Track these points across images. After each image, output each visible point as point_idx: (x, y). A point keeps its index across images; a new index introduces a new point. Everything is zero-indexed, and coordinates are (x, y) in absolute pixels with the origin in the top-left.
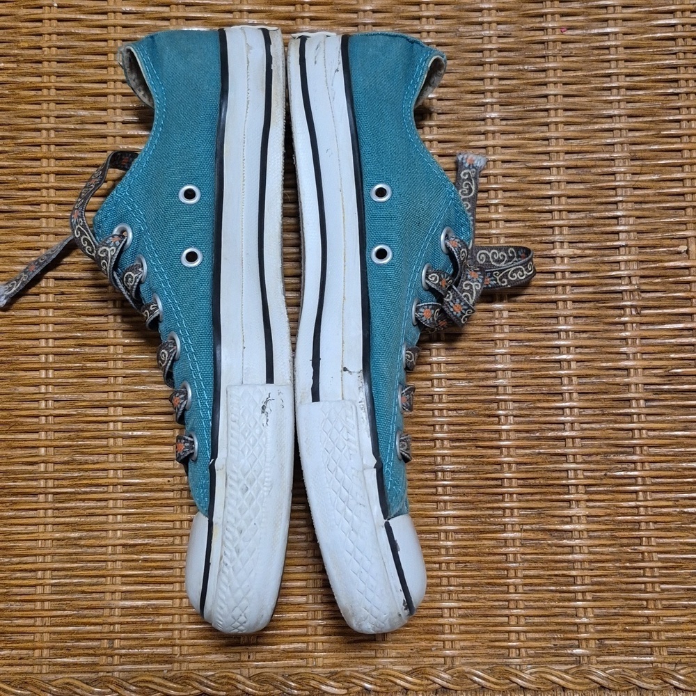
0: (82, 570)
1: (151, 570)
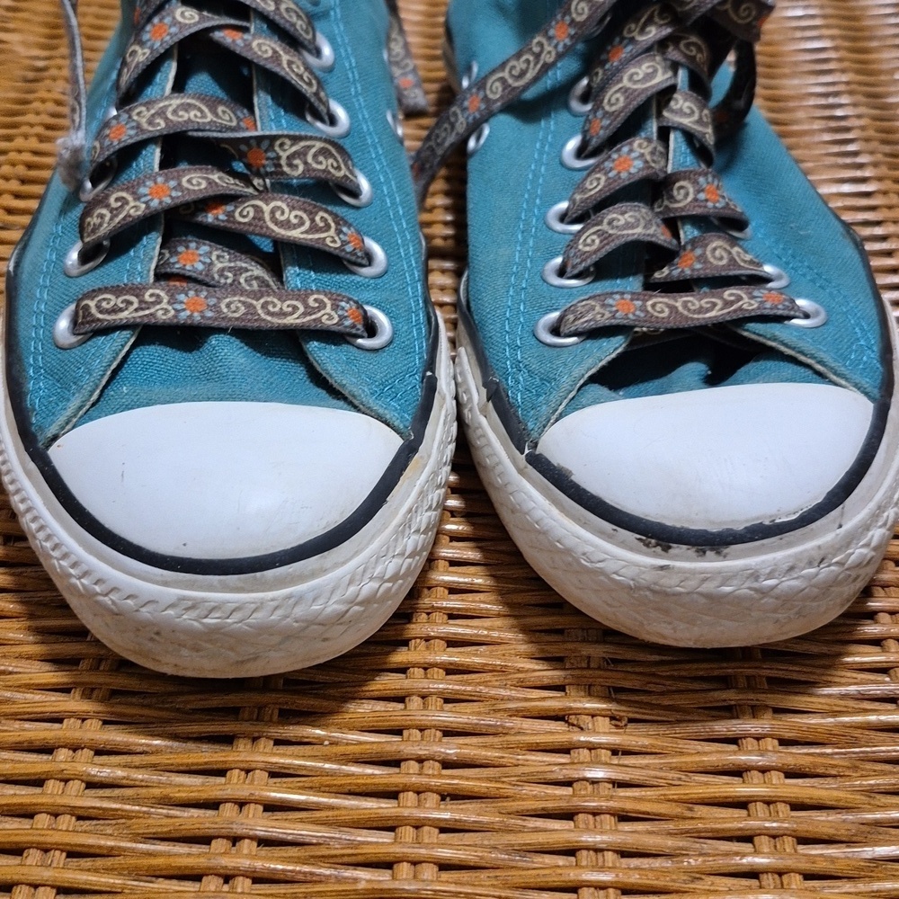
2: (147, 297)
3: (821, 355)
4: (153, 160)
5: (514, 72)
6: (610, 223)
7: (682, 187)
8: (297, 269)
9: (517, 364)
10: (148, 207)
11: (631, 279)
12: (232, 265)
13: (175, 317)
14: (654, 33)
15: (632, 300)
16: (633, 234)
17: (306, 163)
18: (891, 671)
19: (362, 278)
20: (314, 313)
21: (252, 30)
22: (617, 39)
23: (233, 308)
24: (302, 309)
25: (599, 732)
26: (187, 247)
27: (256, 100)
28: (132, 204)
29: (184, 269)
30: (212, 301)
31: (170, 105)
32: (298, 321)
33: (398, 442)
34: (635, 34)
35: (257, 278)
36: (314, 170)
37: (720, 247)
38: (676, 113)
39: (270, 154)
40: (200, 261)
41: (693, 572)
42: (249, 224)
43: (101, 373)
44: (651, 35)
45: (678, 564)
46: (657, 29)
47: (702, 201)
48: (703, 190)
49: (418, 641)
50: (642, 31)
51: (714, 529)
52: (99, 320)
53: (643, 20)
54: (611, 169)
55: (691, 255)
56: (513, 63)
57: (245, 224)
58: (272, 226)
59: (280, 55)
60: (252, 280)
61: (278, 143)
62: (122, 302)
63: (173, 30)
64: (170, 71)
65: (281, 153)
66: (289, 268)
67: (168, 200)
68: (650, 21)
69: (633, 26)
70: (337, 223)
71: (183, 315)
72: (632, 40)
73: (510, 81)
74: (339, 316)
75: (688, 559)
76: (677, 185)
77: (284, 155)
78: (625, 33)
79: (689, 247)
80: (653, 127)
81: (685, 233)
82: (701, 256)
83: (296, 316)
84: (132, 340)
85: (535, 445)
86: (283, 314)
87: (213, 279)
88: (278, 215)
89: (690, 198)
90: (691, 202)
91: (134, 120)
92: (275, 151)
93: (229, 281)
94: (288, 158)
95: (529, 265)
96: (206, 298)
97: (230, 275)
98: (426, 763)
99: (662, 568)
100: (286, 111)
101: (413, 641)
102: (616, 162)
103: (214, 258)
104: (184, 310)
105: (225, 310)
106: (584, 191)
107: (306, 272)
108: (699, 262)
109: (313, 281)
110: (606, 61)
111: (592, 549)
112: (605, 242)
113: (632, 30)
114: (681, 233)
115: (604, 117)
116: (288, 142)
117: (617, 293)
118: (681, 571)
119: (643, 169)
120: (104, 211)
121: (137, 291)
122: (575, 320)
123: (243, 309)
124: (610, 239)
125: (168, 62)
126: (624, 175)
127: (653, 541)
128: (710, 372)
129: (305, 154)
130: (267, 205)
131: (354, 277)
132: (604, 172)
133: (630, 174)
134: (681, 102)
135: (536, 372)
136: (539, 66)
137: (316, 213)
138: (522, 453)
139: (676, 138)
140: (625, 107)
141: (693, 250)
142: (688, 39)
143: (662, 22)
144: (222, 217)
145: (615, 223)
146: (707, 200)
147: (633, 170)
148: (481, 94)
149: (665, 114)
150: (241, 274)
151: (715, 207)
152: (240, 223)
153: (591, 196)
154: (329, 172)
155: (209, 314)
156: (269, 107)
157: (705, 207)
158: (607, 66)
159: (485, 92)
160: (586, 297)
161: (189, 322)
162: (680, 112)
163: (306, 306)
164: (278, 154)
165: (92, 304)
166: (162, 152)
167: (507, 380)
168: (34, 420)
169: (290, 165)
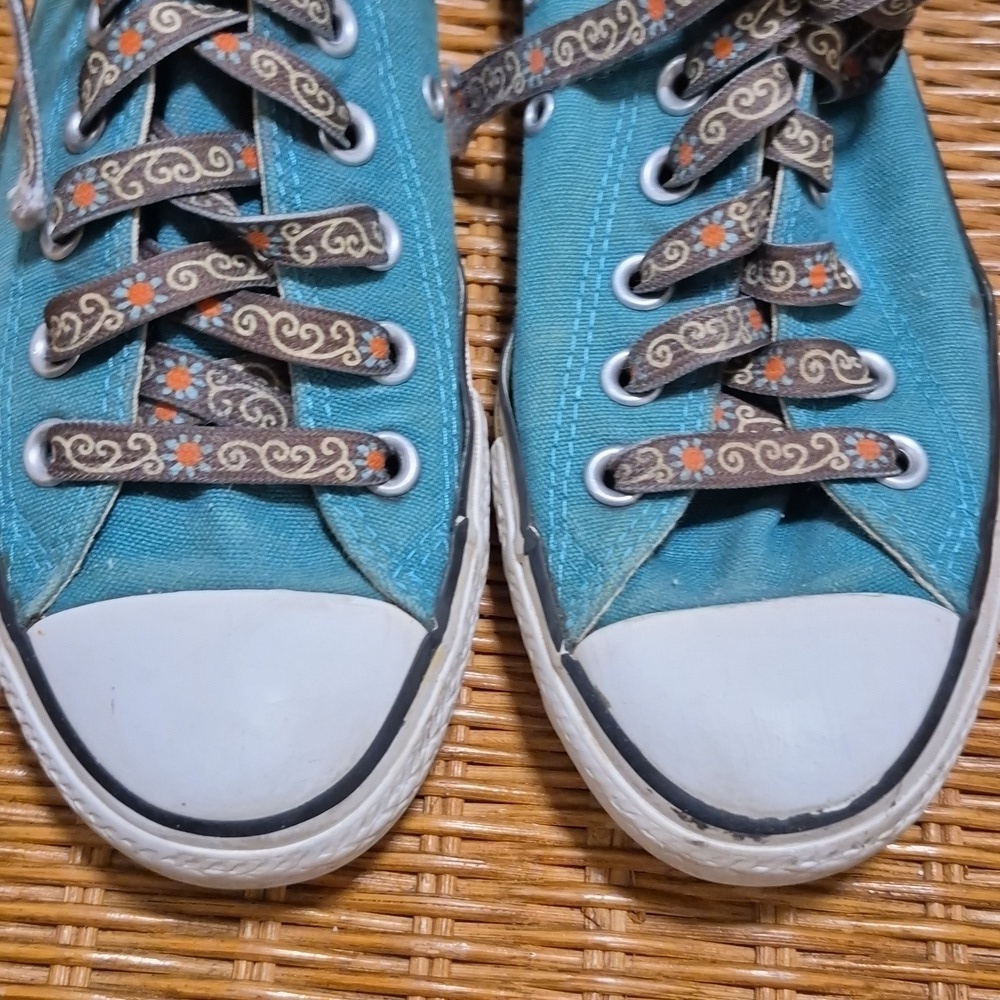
0: (177, 935)
1: (354, 956)
2: (131, 444)
3: (911, 552)
4: (129, 237)
5: (590, 37)
6: (687, 333)
7: (781, 268)
8: (309, 386)
9: (560, 522)
10: (127, 318)
11: (706, 391)
12: (231, 388)
13: (165, 471)
14: (775, 31)
15: (702, 447)
16: (714, 355)
17: (320, 249)
18: (927, 864)
19: (385, 388)
20: (329, 464)
21: (251, 26)
22: (727, 29)
23: (233, 456)
24: (313, 458)
25: (615, 932)
26: (176, 361)
27: (257, 126)
28: (107, 311)
29: (173, 398)
30: (208, 449)
31: (149, 158)
32: (308, 476)
33: (420, 633)
34: (751, 27)
35: (261, 402)
36: (331, 256)
37: (817, 358)
38: (790, 146)
39: (276, 239)
40: (193, 384)
41: (727, 853)
42: (251, 339)
43: (82, 543)
44: (771, 33)
45: (713, 843)
46: (781, 24)
47: (805, 288)
48: (807, 275)
49: (435, 798)
50: (760, 27)
51: (755, 817)
52: (75, 469)
53: (764, 9)
54: (698, 240)
55: (782, 362)
56: (589, 23)
57: (245, 338)
58: (278, 344)
59: (287, 73)
60: (253, 406)
61: (285, 227)
62: (103, 448)
63: (149, 44)
64: (145, 98)
65: (289, 239)
66: (299, 384)
67: (151, 311)
68: (772, 13)
69: (749, 16)
70: (357, 329)
71: (176, 470)
72: (746, 36)
73: (584, 47)
74: (357, 467)
75: (723, 840)
76: (778, 263)
77: (293, 241)
78: (738, 23)
79: (780, 351)
80: (758, 160)
81: (779, 322)
82: (793, 367)
83: (306, 468)
84: (116, 494)
85: (572, 646)
86: (291, 465)
87: (208, 411)
88: (285, 329)
89: (791, 283)
90: (791, 289)
91: (103, 180)
92: (280, 236)
93: (228, 412)
94: (298, 244)
95: (587, 358)
96: (201, 443)
97: (227, 402)
98: (436, 961)
99: (696, 843)
100: (295, 139)
101: (429, 798)
102: (705, 230)
103: (209, 379)
104: (175, 462)
105: (223, 461)
106: (661, 261)
107: (319, 389)
108: (790, 376)
109: (327, 400)
110: (710, 53)
111: (624, 798)
112: (680, 359)
113: (746, 20)
114: (774, 320)
115: (695, 148)
116: (298, 227)
117: (684, 437)
118: (715, 850)
119: (737, 245)
120: (73, 316)
121: (120, 434)
122: (634, 475)
123: (244, 460)
124: (686, 357)
125: (142, 87)
126: (713, 253)
127: (689, 817)
128: (783, 516)
129: (319, 238)
130: (273, 315)
131: (376, 389)
132: (688, 239)
133: (720, 251)
134: (798, 128)
135: (582, 543)
136: (623, 43)
137: (332, 323)
138: (558, 649)
139: (785, 179)
140: (725, 143)
141: (784, 357)
142: (820, 28)
143: (789, 13)
144: (218, 322)
145: (693, 335)
146: (810, 287)
147: (724, 247)
148: (546, 52)
149: (776, 143)
150: (241, 399)
151: (819, 294)
152: (239, 336)
153: (669, 272)
154: (348, 255)
155: (206, 468)
156: (274, 139)
157: (808, 295)
158: (711, 61)
159: (552, 49)
160: (648, 442)
161: (183, 479)
162: (794, 145)
163: (319, 453)
164: (284, 239)
165: (67, 444)
166: (141, 223)
167: (548, 536)
168: (9, 579)
169: (301, 252)
